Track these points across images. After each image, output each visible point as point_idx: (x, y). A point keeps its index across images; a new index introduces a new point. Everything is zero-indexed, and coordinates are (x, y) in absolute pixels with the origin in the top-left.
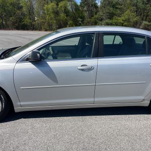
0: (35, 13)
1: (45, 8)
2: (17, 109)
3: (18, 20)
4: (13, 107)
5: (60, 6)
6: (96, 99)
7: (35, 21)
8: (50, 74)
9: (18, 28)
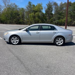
0: (25, 17)
1: (29, 15)
2: (22, 42)
3: (17, 20)
4: (21, 41)
5: (36, 14)
6: (40, 40)
7: (25, 20)
8: (30, 34)
9: (17, 24)
